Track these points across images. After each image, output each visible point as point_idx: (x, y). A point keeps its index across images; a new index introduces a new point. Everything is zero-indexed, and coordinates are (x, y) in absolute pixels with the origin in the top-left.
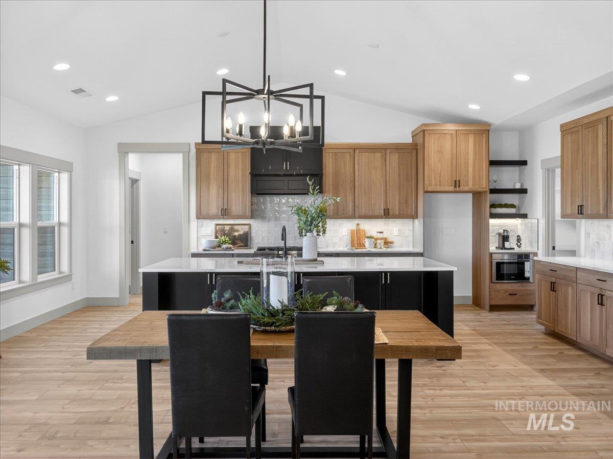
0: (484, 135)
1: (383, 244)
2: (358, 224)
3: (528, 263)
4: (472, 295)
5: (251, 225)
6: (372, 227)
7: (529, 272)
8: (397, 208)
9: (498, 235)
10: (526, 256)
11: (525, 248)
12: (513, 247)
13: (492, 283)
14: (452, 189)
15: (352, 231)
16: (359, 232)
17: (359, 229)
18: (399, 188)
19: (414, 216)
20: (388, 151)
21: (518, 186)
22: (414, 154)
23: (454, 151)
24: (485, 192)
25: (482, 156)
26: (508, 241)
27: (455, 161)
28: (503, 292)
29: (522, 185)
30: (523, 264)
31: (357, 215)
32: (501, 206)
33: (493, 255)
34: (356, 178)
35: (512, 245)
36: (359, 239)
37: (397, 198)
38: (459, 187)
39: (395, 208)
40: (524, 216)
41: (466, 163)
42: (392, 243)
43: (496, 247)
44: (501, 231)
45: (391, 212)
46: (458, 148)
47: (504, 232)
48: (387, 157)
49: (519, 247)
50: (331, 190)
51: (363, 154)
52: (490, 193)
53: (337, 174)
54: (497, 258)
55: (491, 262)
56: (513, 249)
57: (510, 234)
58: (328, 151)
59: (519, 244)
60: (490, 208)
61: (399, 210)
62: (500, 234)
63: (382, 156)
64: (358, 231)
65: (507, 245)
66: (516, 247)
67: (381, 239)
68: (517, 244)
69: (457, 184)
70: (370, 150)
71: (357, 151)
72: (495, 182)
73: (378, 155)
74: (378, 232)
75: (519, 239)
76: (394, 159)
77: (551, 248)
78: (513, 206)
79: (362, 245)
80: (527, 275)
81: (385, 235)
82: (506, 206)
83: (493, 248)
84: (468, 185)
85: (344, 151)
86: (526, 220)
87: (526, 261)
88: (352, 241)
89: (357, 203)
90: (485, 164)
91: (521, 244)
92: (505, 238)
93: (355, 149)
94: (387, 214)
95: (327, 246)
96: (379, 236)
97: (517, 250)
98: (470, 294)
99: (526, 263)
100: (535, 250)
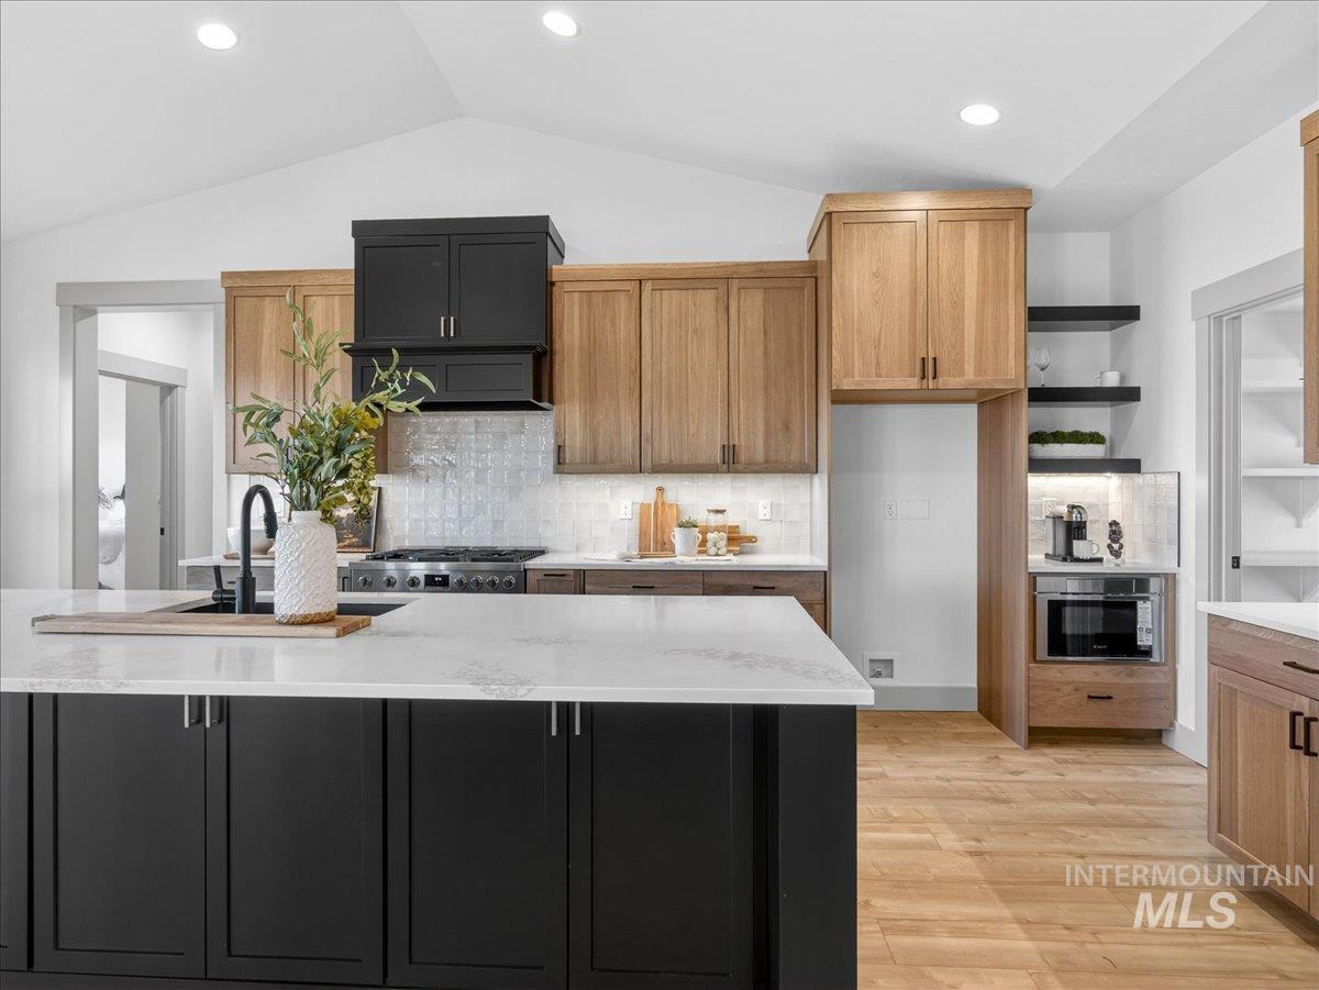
0: (1012, 225)
1: (724, 542)
2: (660, 489)
3: (1149, 604)
4: (975, 686)
5: (383, 491)
6: (699, 498)
7: (1149, 631)
8: (760, 443)
9: (1050, 521)
10: (1141, 582)
11: (1135, 559)
12: (1098, 556)
13: (1036, 661)
14: (913, 383)
15: (644, 508)
16: (663, 511)
17: (663, 504)
18: (766, 389)
19: (808, 468)
20: (735, 284)
21: (1112, 380)
22: (808, 292)
23: (921, 274)
24: (1015, 393)
25: (1006, 287)
26: (1083, 537)
27: (921, 300)
28: (1068, 689)
29: (1123, 378)
30: (1132, 606)
31: (647, 463)
32: (1059, 437)
33: (1039, 580)
34: (646, 359)
35: (1095, 548)
36: (661, 529)
37: (760, 414)
38: (934, 378)
39: (753, 443)
40: (1132, 466)
41: (958, 306)
42: (752, 539)
43: (1047, 555)
44: (1063, 510)
45: (743, 456)
46: (933, 264)
47: (1070, 513)
48: (731, 302)
49: (1117, 554)
50: (577, 395)
51: (665, 293)
52: (1031, 399)
53: (591, 349)
54: (1049, 590)
55: (1033, 601)
56: (1100, 560)
57: (1090, 517)
58: (567, 287)
59: (1116, 546)
60: (1030, 442)
61: (766, 451)
62: (1057, 518)
63: (717, 299)
64: (660, 505)
65: (1080, 548)
66: (1106, 555)
67: (718, 529)
68: (1109, 546)
69: (928, 368)
70: (683, 284)
71: (647, 287)
72: (1043, 369)
73: (707, 298)
74: (709, 511)
75: (1115, 532)
76: (751, 306)
77: (1226, 562)
78: (1095, 438)
79: (665, 546)
80: (1144, 640)
81: (731, 519)
82: (1077, 437)
83: (1037, 559)
84: (962, 373)
85: (613, 286)
86: (1137, 479)
87: (1141, 598)
88: (643, 534)
89: (646, 429)
90: (1014, 316)
91: (1121, 547)
92: (1074, 529)
93: (642, 282)
94: (731, 462)
95: (577, 548)
96: (715, 520)
97: (1109, 566)
98: (971, 682)
99: (1140, 604)
100: (1169, 565)
